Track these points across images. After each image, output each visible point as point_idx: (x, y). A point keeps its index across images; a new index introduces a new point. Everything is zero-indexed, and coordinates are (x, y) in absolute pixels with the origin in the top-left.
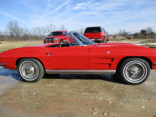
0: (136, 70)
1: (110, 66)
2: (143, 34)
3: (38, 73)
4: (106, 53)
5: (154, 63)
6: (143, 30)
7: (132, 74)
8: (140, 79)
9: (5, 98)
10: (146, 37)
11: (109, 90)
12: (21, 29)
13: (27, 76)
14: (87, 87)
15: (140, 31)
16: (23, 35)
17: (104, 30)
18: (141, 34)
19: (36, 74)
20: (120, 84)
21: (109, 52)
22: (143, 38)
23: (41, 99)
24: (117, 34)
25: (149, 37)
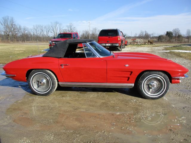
0: (155, 84)
1: (128, 80)
2: (169, 36)
3: (51, 86)
4: (125, 66)
5: (173, 77)
6: (169, 32)
7: (151, 88)
8: (159, 93)
9: (19, 112)
10: (172, 40)
11: (126, 105)
12: (19, 27)
13: (39, 89)
14: (103, 101)
15: (166, 33)
16: (21, 34)
17: (122, 33)
18: (166, 36)
19: (49, 87)
20: (138, 98)
21: (127, 65)
22: (168, 41)
23: (57, 113)
24: (137, 36)
25: (175, 41)
